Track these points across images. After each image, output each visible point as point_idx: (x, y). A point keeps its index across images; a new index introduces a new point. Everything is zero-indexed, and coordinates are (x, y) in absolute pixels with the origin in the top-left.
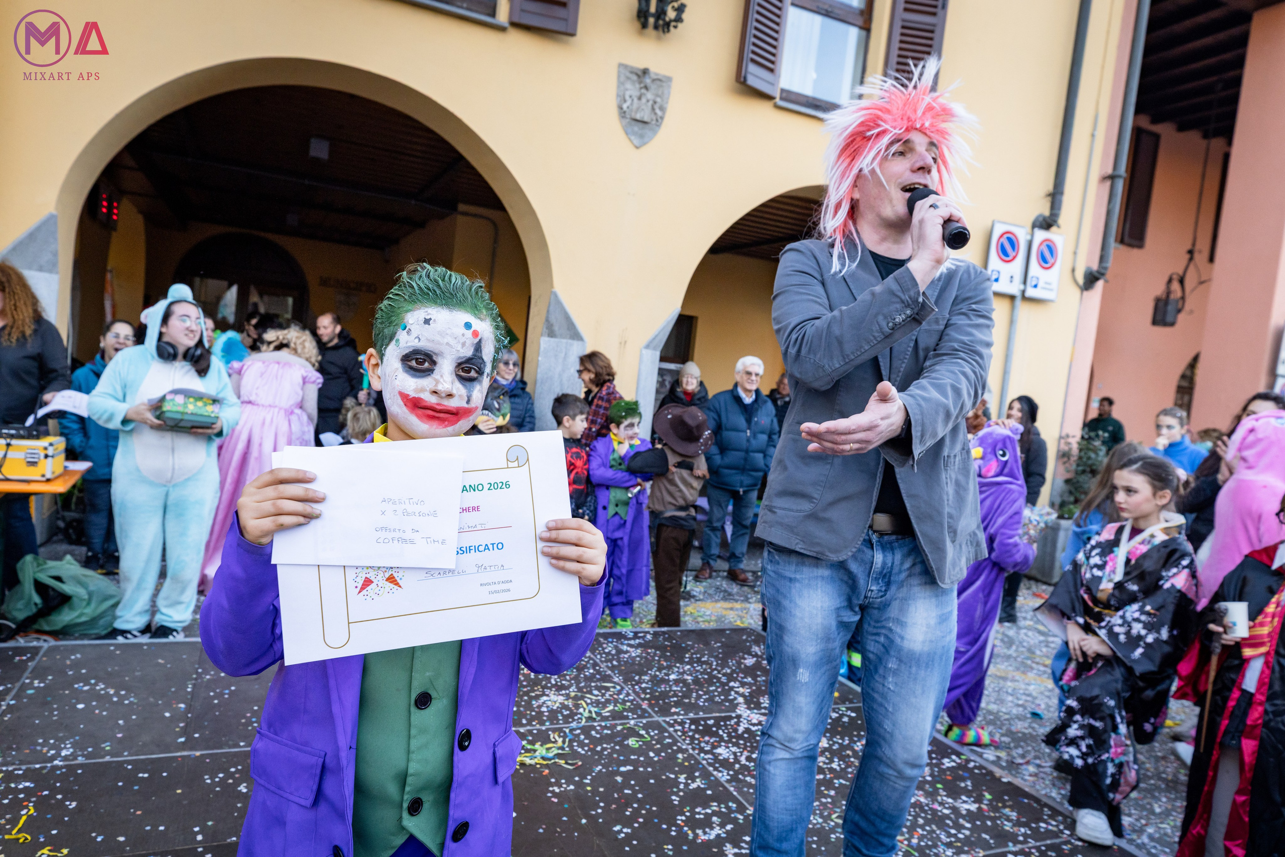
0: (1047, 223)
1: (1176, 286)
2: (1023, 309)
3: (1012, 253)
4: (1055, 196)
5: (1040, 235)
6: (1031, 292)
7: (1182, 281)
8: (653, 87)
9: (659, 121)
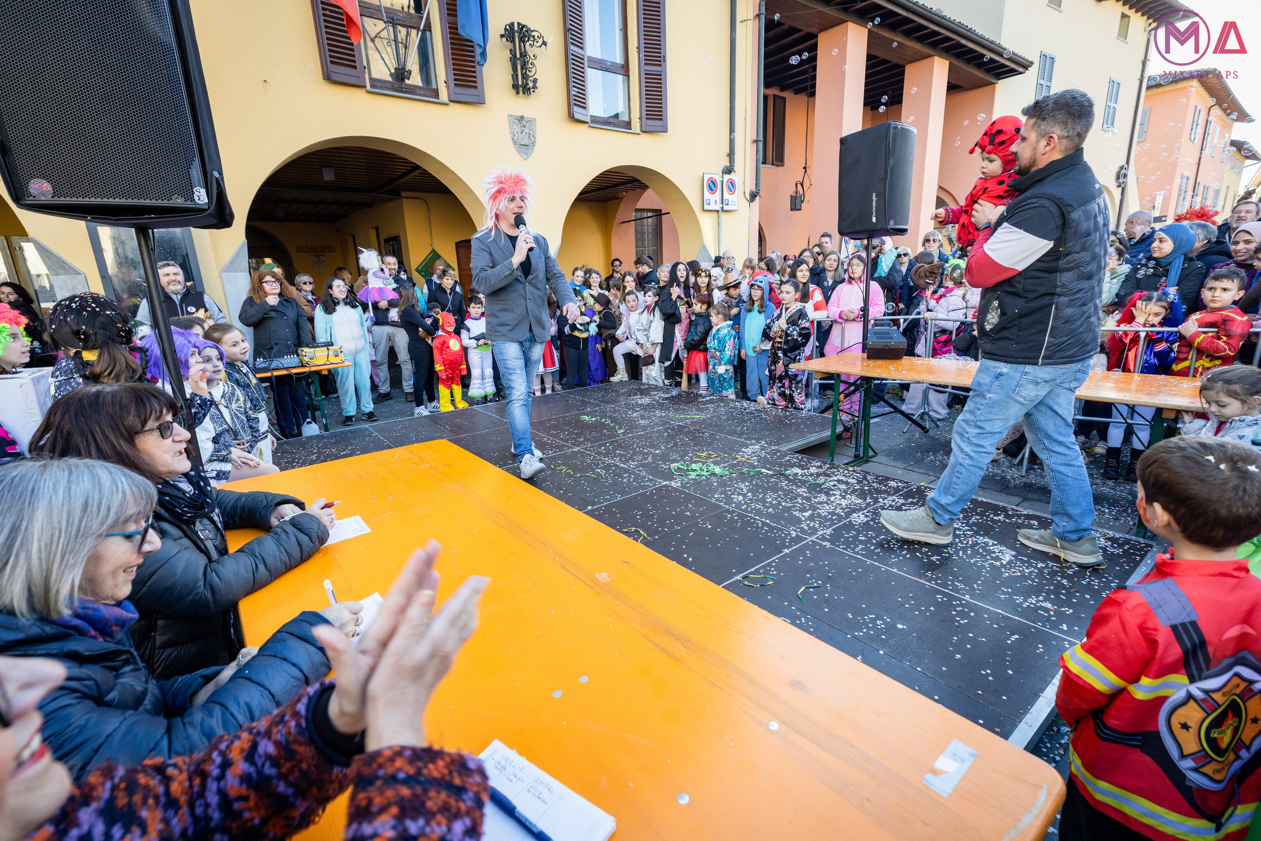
0: (729, 170)
1: (799, 186)
2: (723, 216)
3: (714, 189)
4: (731, 155)
5: (727, 177)
6: (726, 208)
7: (802, 185)
8: (527, 125)
9: (534, 143)
